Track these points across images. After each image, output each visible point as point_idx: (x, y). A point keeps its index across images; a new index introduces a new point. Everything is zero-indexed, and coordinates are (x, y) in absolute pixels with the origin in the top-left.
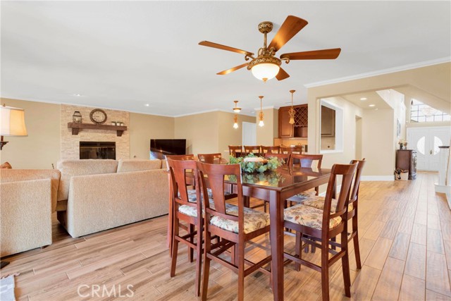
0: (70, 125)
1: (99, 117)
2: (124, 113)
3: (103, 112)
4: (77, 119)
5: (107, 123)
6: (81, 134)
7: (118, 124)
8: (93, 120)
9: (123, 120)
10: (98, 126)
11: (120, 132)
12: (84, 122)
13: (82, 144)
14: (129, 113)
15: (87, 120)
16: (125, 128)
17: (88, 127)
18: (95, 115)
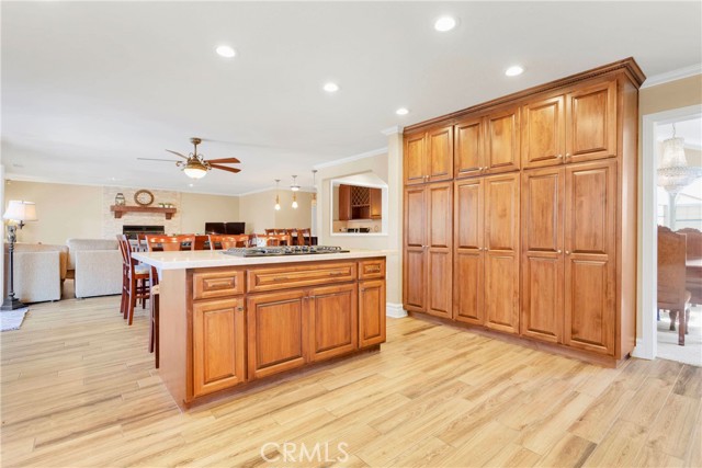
0: (112, 208)
1: (145, 199)
2: (175, 194)
3: (149, 193)
4: (120, 201)
5: (154, 205)
6: (124, 217)
7: (166, 206)
8: (137, 202)
9: (173, 201)
10: (144, 208)
11: (170, 215)
12: (127, 204)
13: (126, 228)
14: (181, 193)
15: (131, 202)
16: (175, 209)
17: (133, 209)
18: (140, 196)
